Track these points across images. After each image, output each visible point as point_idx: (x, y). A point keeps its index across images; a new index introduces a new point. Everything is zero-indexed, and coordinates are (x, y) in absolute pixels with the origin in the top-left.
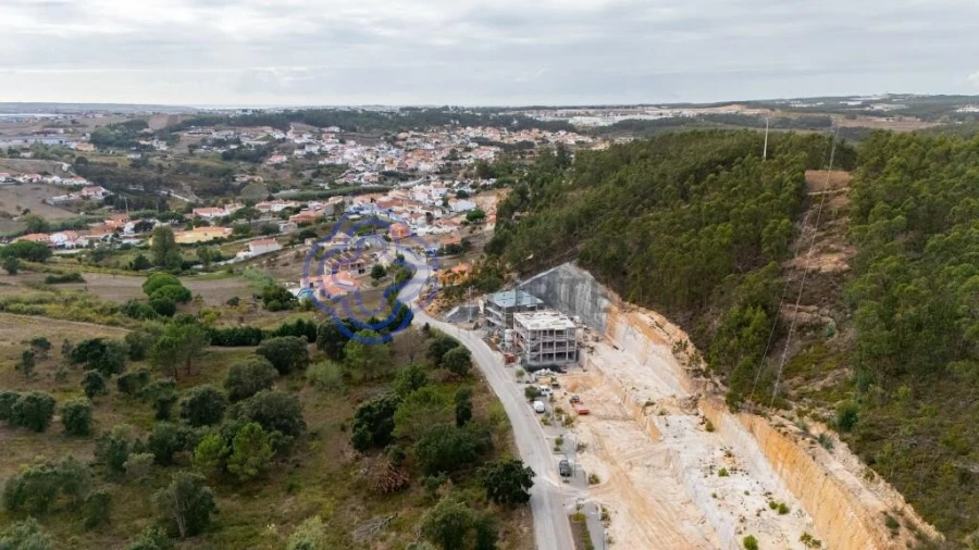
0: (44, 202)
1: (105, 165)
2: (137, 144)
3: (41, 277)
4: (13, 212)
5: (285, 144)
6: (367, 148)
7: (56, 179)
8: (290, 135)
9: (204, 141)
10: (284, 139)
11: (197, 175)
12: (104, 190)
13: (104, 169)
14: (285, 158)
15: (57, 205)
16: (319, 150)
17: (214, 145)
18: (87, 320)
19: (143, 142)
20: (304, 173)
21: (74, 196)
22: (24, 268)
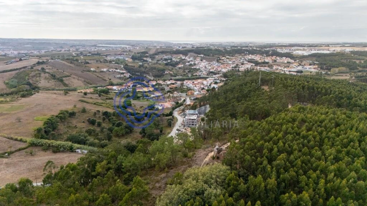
0: (115, 77)
1: (132, 66)
2: (143, 59)
3: (105, 98)
4: (107, 79)
5: (184, 61)
6: (209, 63)
7: (119, 70)
8: (187, 58)
9: (162, 59)
10: (185, 59)
11: (155, 71)
12: (129, 74)
13: (131, 67)
14: (182, 66)
15: (118, 78)
16: (194, 63)
17: (164, 60)
18: (109, 108)
19: (145, 59)
20: (186, 71)
21: (122, 76)
22: (102, 95)
